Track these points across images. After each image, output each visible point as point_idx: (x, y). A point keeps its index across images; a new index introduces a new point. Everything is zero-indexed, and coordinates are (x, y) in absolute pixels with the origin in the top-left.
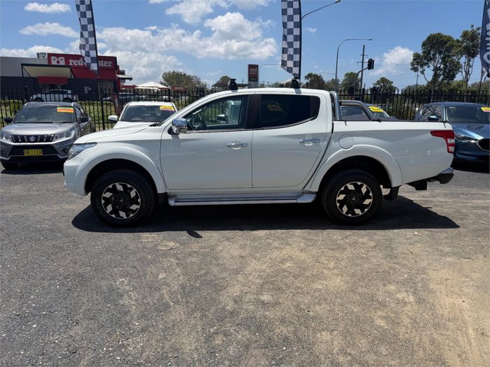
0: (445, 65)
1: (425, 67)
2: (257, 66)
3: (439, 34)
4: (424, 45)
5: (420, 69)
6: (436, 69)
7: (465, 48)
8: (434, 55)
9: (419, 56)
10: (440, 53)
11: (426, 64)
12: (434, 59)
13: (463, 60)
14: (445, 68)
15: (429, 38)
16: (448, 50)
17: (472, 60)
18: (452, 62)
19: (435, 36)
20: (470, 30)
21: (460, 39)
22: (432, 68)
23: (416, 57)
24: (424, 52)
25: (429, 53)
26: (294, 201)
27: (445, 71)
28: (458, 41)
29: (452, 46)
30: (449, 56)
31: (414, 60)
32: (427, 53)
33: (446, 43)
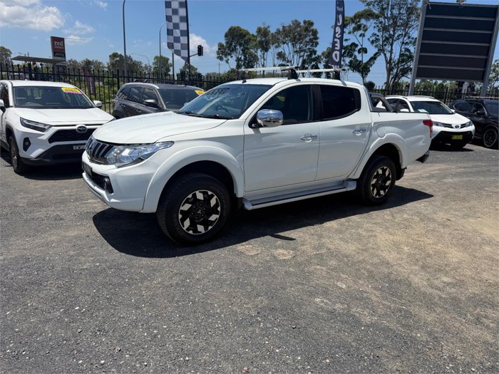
0: (245, 56)
1: (229, 57)
2: (62, 40)
3: (238, 27)
4: (226, 36)
5: (225, 59)
6: (238, 60)
7: (261, 42)
8: (235, 46)
9: (223, 45)
10: (240, 45)
11: (230, 54)
12: (234, 50)
13: (259, 53)
14: (245, 59)
15: (230, 29)
16: (247, 42)
17: (266, 53)
18: (251, 55)
19: (235, 29)
20: (262, 27)
21: (255, 34)
22: (234, 58)
23: (221, 46)
24: (227, 43)
25: (231, 44)
26: (344, 190)
27: (245, 62)
28: (253, 35)
29: (250, 39)
30: (248, 49)
31: (219, 49)
32: (229, 44)
33: (245, 36)
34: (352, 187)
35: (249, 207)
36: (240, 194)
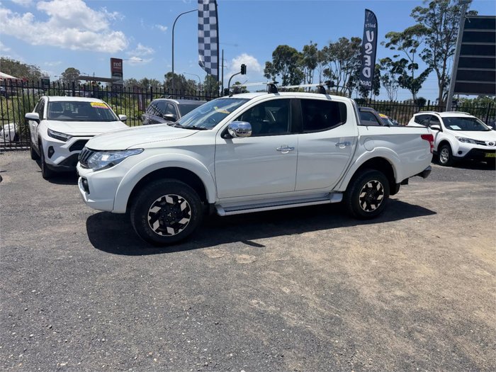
0: (292, 74)
1: (276, 75)
2: (121, 61)
3: (286, 46)
4: (274, 54)
5: (272, 77)
6: (285, 78)
7: (307, 60)
8: (282, 65)
9: (270, 64)
10: (288, 63)
11: (277, 72)
12: (281, 68)
13: (306, 70)
14: (292, 77)
15: (278, 48)
16: (294, 61)
17: (312, 71)
18: (298, 72)
19: (282, 48)
20: (309, 45)
21: (302, 52)
22: (281, 76)
23: (268, 64)
24: (274, 61)
25: (278, 63)
26: (328, 202)
27: (291, 80)
28: (300, 53)
29: (297, 58)
30: (295, 67)
31: (267, 67)
32: (277, 62)
33: (292, 54)
34: (337, 199)
35: (222, 213)
36: (212, 200)
